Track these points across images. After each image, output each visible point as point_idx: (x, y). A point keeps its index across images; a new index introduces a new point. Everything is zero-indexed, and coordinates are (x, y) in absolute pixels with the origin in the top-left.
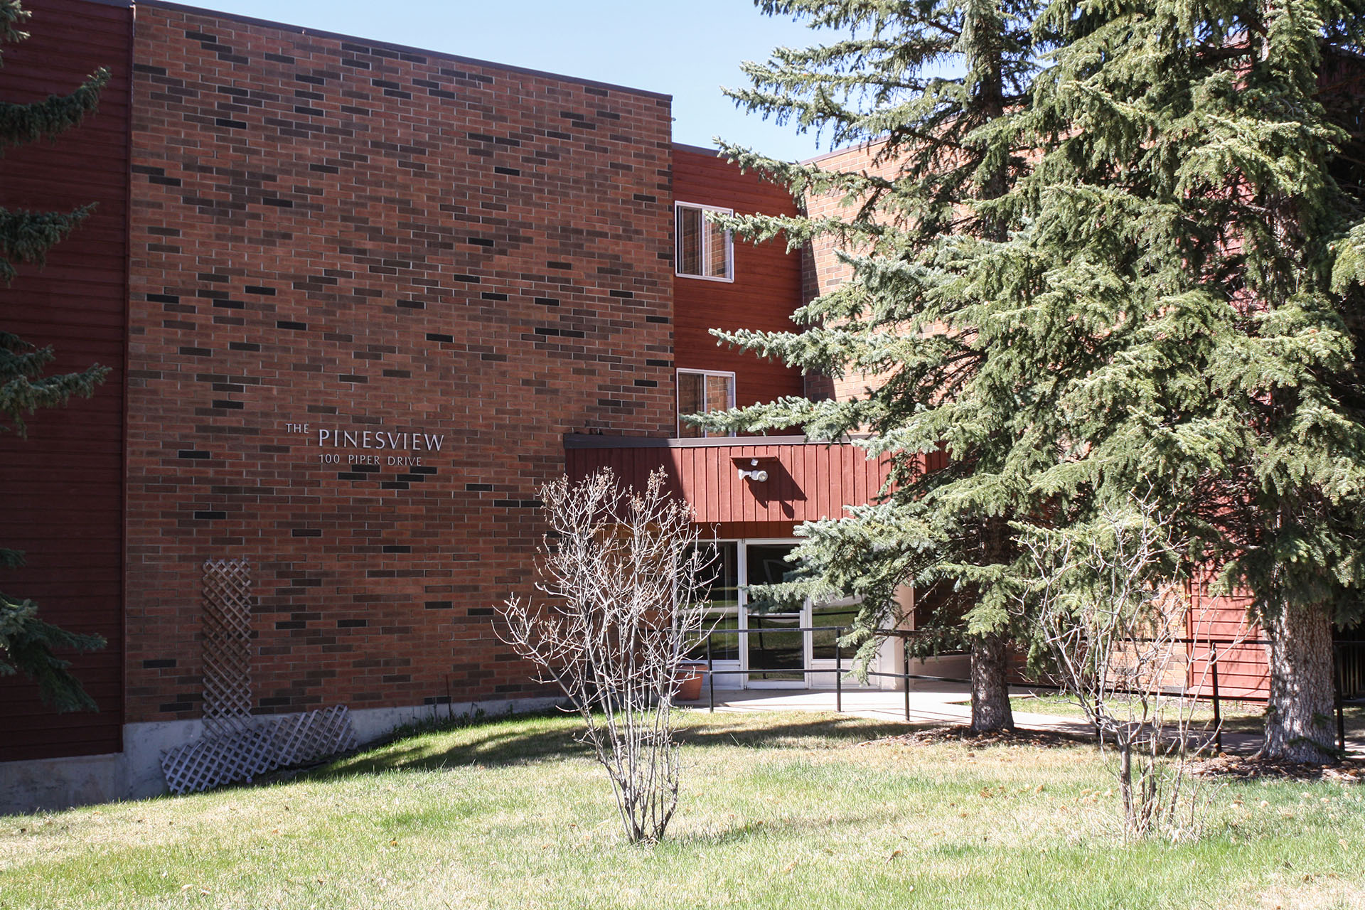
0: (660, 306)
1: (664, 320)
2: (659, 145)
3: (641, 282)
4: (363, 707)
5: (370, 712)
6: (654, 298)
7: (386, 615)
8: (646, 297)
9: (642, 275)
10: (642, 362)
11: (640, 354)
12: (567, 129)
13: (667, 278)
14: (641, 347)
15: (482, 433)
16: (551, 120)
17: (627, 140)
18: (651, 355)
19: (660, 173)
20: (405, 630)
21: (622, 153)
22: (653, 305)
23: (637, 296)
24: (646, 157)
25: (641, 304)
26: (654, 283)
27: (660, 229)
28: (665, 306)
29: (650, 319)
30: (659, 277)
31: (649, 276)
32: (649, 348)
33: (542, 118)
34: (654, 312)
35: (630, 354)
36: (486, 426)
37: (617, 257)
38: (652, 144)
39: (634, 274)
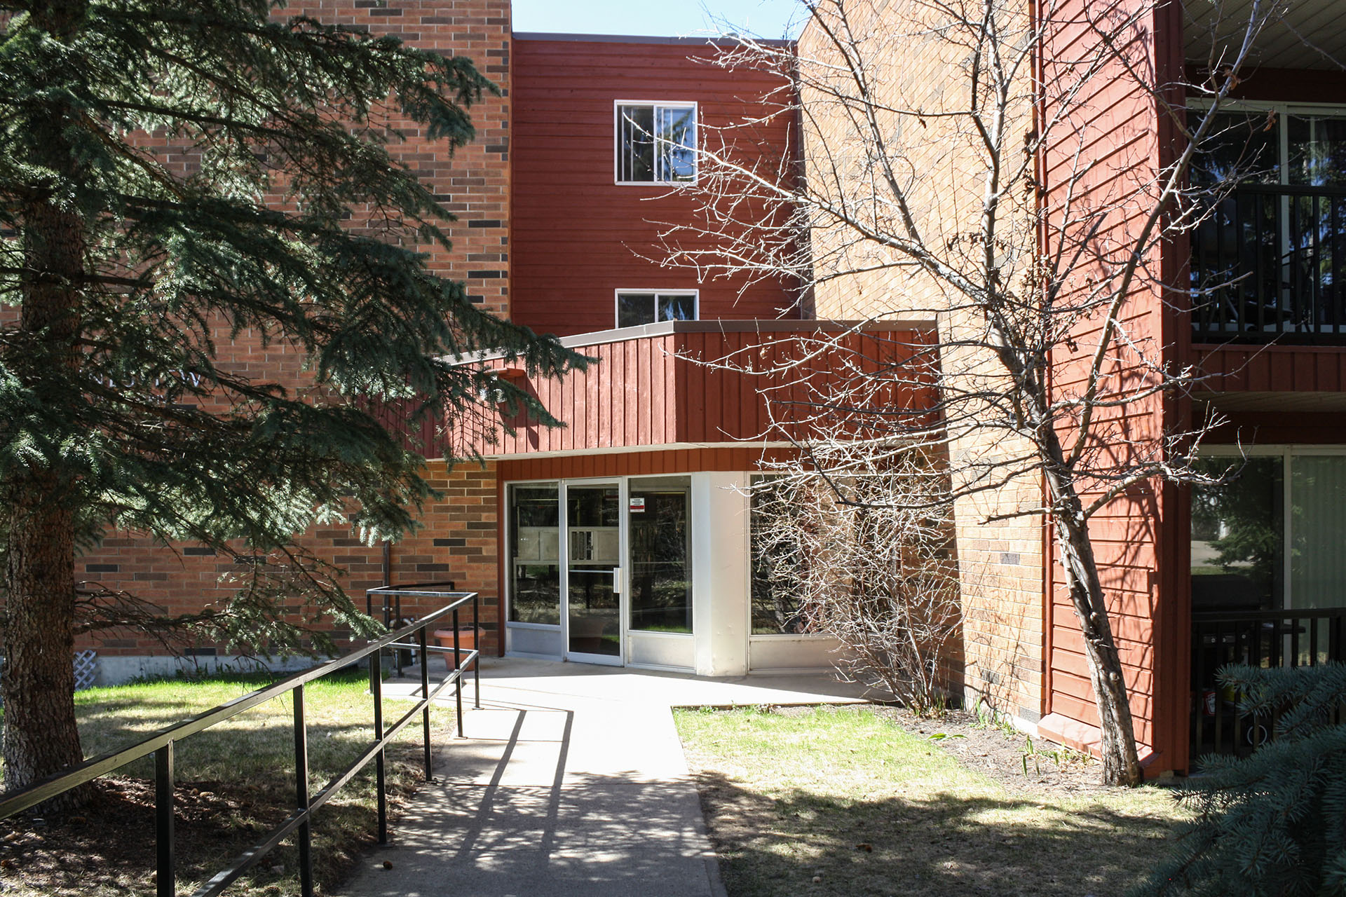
0: (488, 207)
1: (495, 224)
2: (490, 21)
3: (462, 182)
4: (115, 653)
5: (123, 659)
6: (480, 199)
7: (139, 560)
8: (469, 198)
9: (464, 173)
10: (463, 275)
11: (460, 266)
12: (363, 20)
13: (498, 174)
14: (461, 257)
15: (252, 366)
16: (342, 13)
17: (446, 21)
18: (475, 266)
19: (491, 53)
20: (163, 577)
21: (437, 37)
22: (480, 207)
23: (456, 198)
24: (471, 37)
25: (464, 207)
26: (482, 182)
27: (489, 118)
28: (497, 207)
29: (473, 224)
30: (487, 174)
31: (474, 173)
32: (472, 258)
33: (332, 12)
34: (480, 215)
35: (447, 266)
36: (256, 358)
37: (430, 157)
38: (482, 21)
39: (454, 173)
